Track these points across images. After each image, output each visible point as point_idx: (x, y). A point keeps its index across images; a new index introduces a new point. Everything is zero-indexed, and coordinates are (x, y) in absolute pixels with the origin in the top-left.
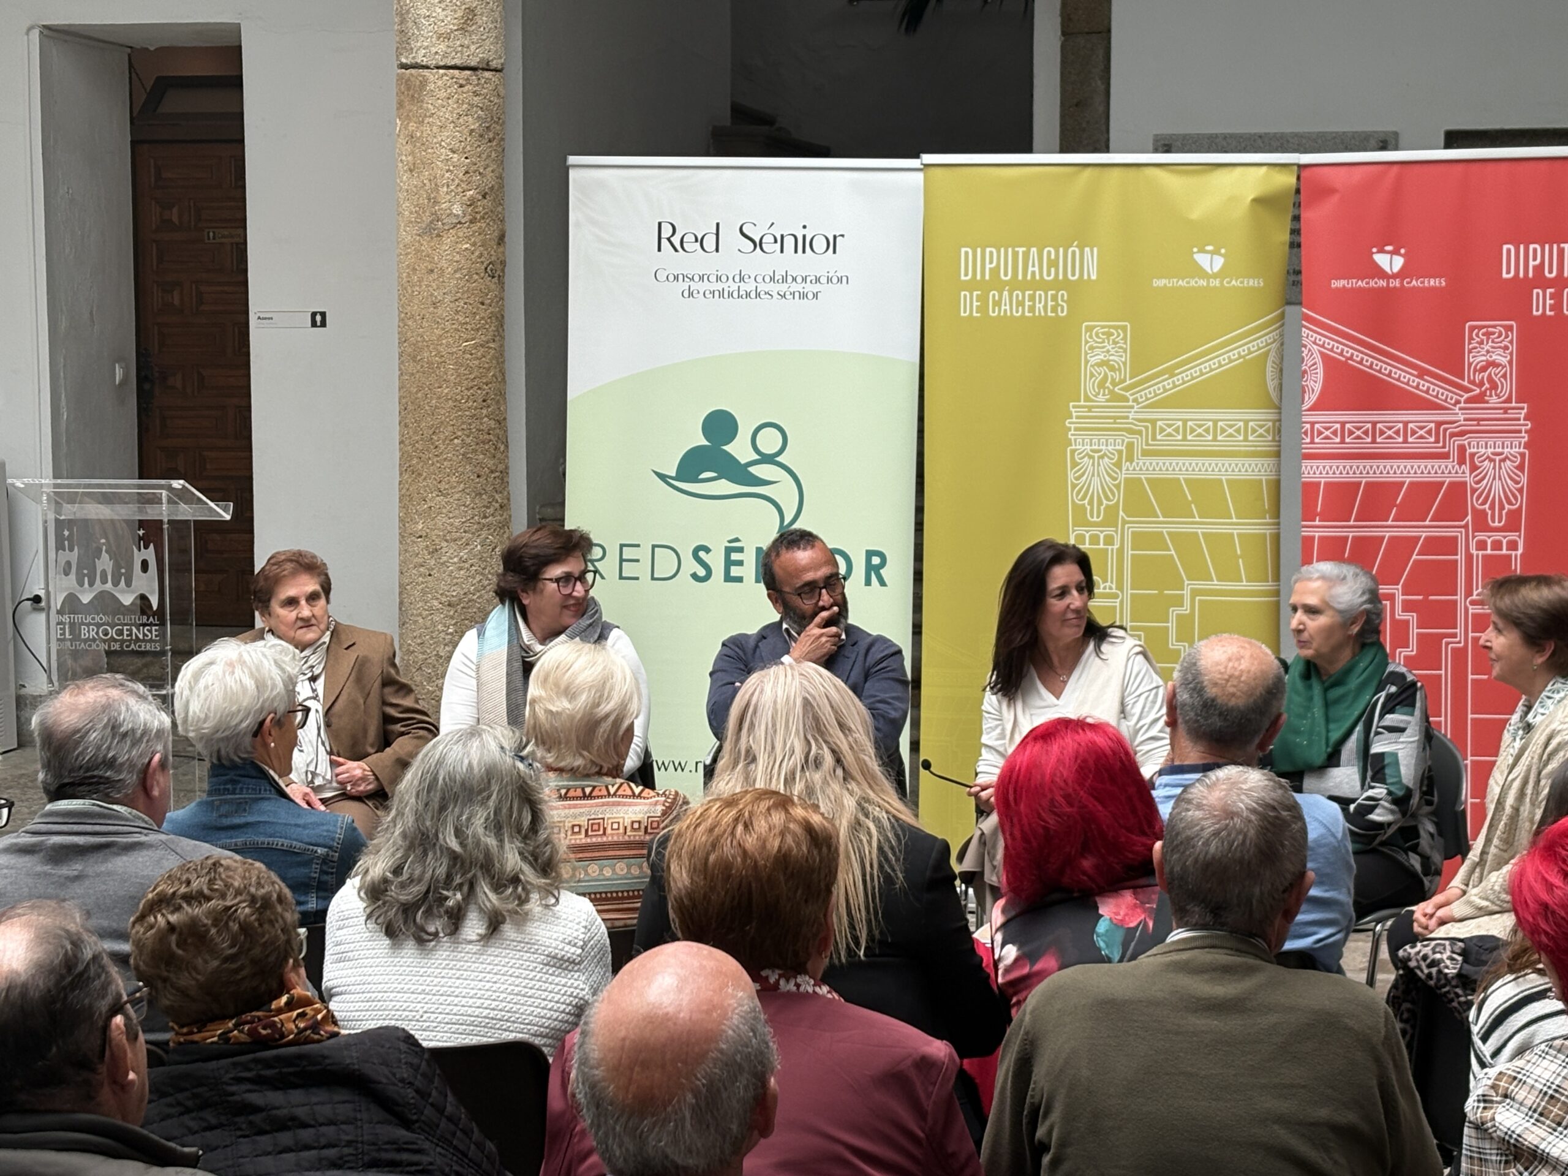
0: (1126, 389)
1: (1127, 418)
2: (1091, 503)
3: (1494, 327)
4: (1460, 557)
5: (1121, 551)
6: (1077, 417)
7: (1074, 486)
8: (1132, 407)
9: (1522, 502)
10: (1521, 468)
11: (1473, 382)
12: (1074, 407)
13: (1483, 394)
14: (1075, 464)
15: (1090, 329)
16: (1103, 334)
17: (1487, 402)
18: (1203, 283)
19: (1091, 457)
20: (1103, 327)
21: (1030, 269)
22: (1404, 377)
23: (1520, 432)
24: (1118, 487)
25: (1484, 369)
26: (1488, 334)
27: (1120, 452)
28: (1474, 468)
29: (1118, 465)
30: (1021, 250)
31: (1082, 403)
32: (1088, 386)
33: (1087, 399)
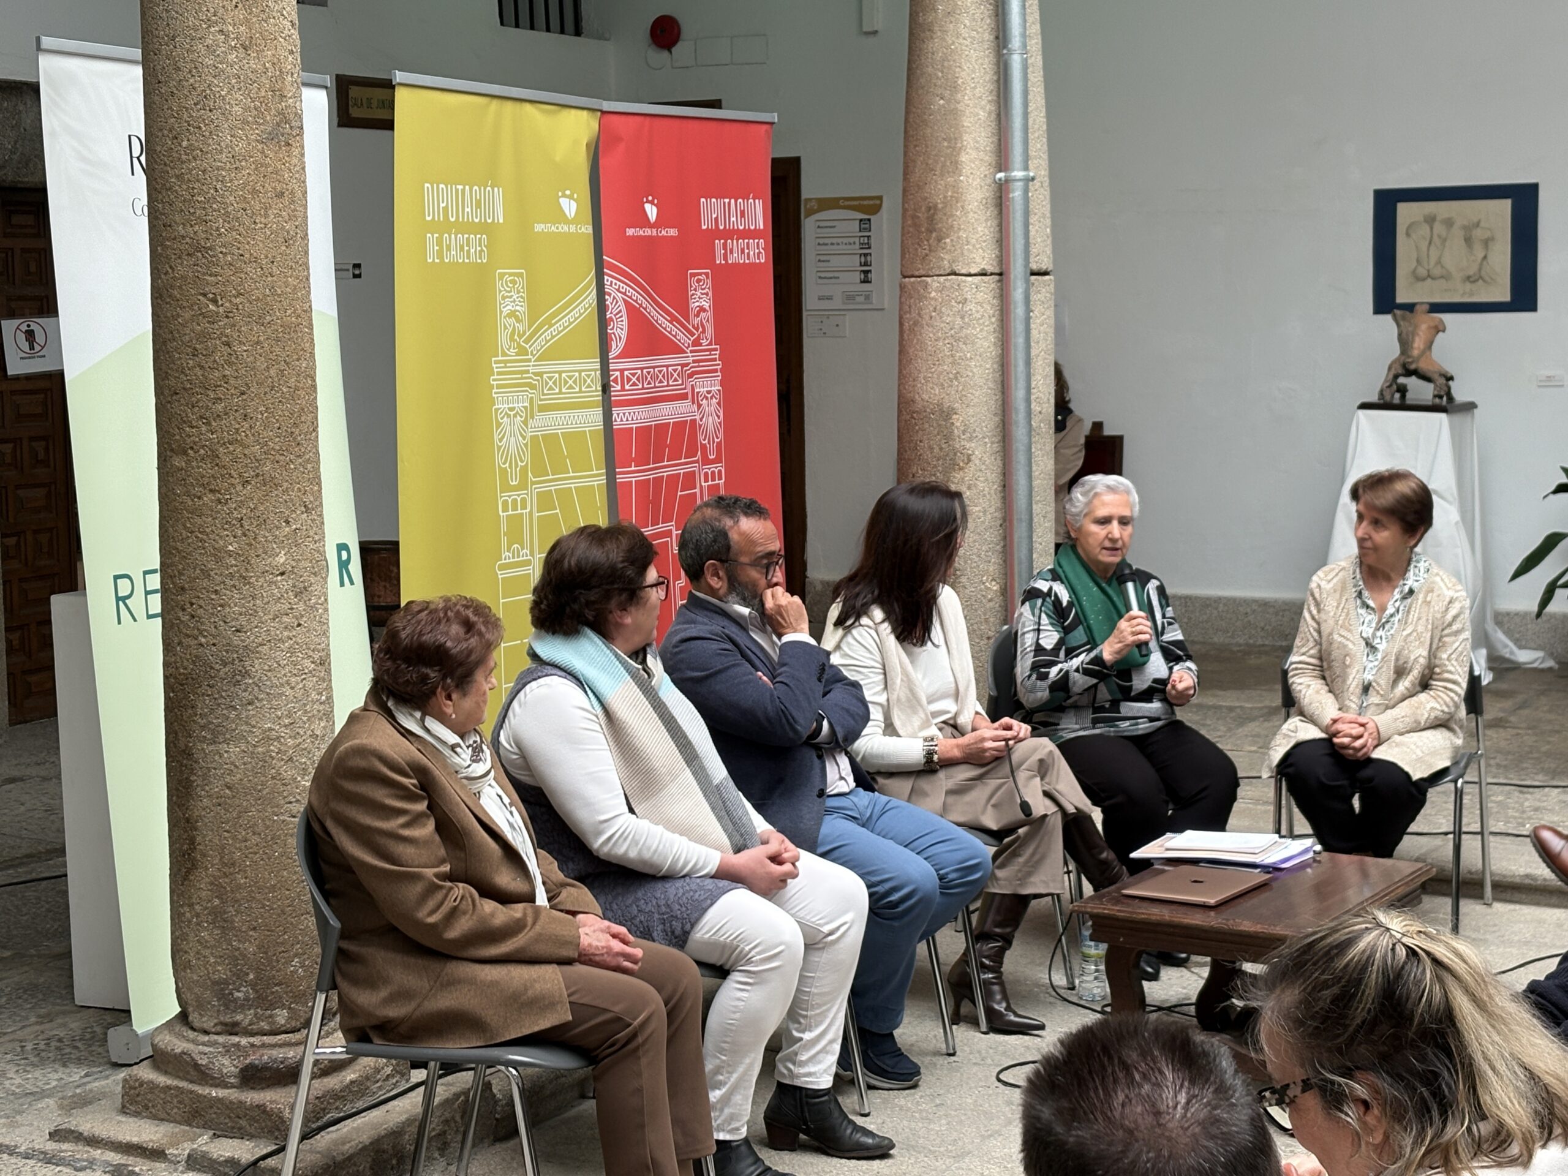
0: (526, 342)
1: (527, 372)
2: (510, 467)
3: (700, 274)
4: (697, 490)
5: (531, 513)
6: (499, 374)
7: (499, 448)
8: (529, 360)
9: (721, 435)
10: (719, 404)
11: (693, 327)
12: (496, 362)
13: (699, 338)
14: (499, 424)
15: (501, 276)
16: (511, 282)
17: (701, 345)
18: (566, 228)
19: (509, 416)
20: (511, 275)
21: (467, 210)
22: (662, 322)
23: (716, 371)
24: (526, 445)
25: (698, 315)
26: (699, 281)
27: (525, 408)
28: (699, 406)
29: (525, 423)
30: (460, 187)
31: (500, 358)
32: (504, 340)
33: (504, 354)
